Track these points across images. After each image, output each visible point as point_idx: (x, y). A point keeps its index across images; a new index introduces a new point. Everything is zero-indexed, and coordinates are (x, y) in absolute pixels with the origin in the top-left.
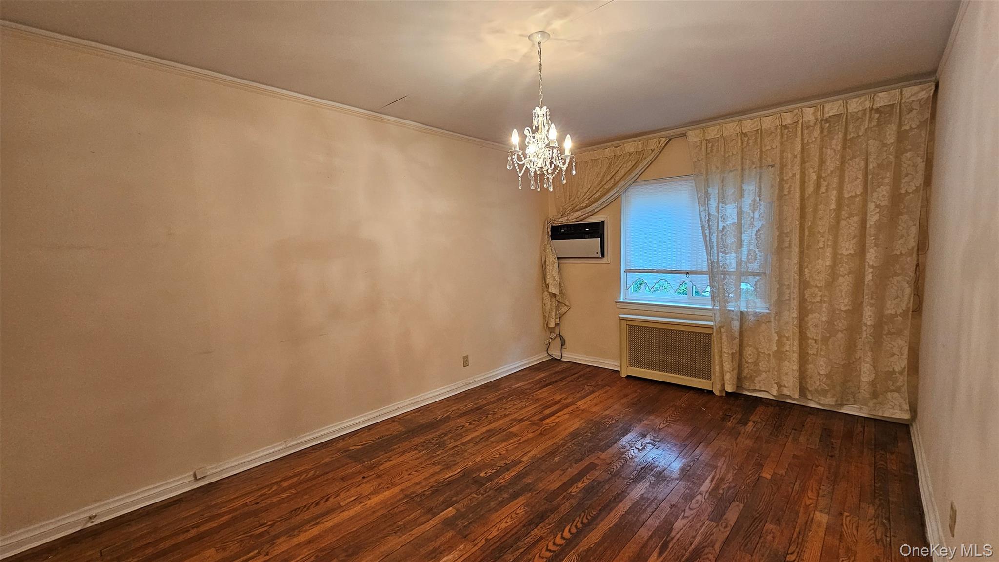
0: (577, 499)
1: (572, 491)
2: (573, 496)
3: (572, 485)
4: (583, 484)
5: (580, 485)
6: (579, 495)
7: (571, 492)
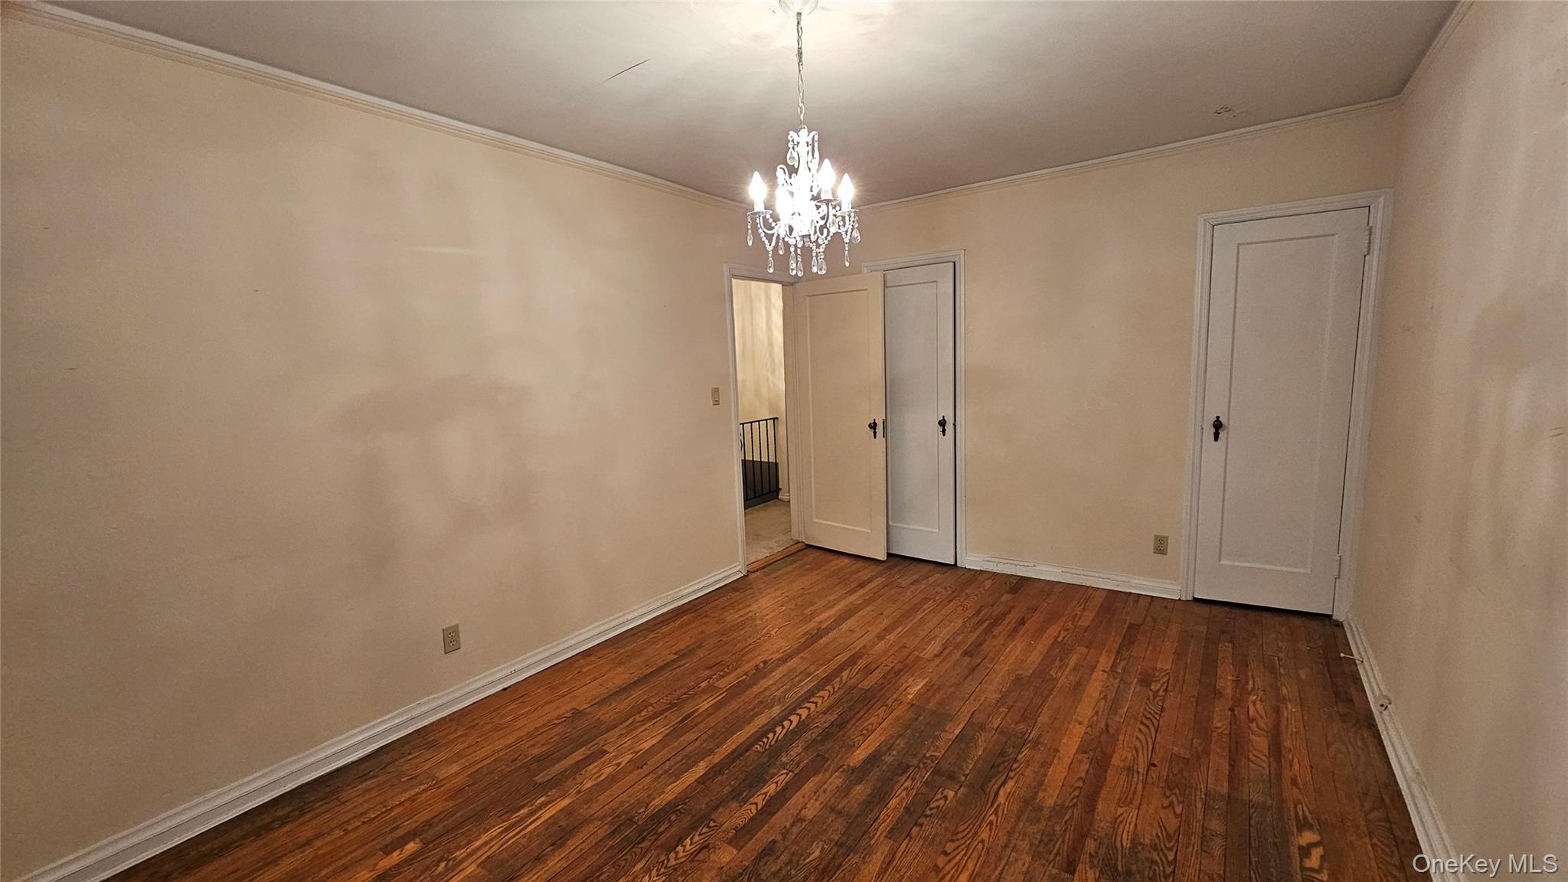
0: (778, 764)
1: (784, 776)
2: (784, 769)
3: (785, 789)
4: (766, 790)
5: (771, 788)
6: (775, 771)
7: (787, 774)
